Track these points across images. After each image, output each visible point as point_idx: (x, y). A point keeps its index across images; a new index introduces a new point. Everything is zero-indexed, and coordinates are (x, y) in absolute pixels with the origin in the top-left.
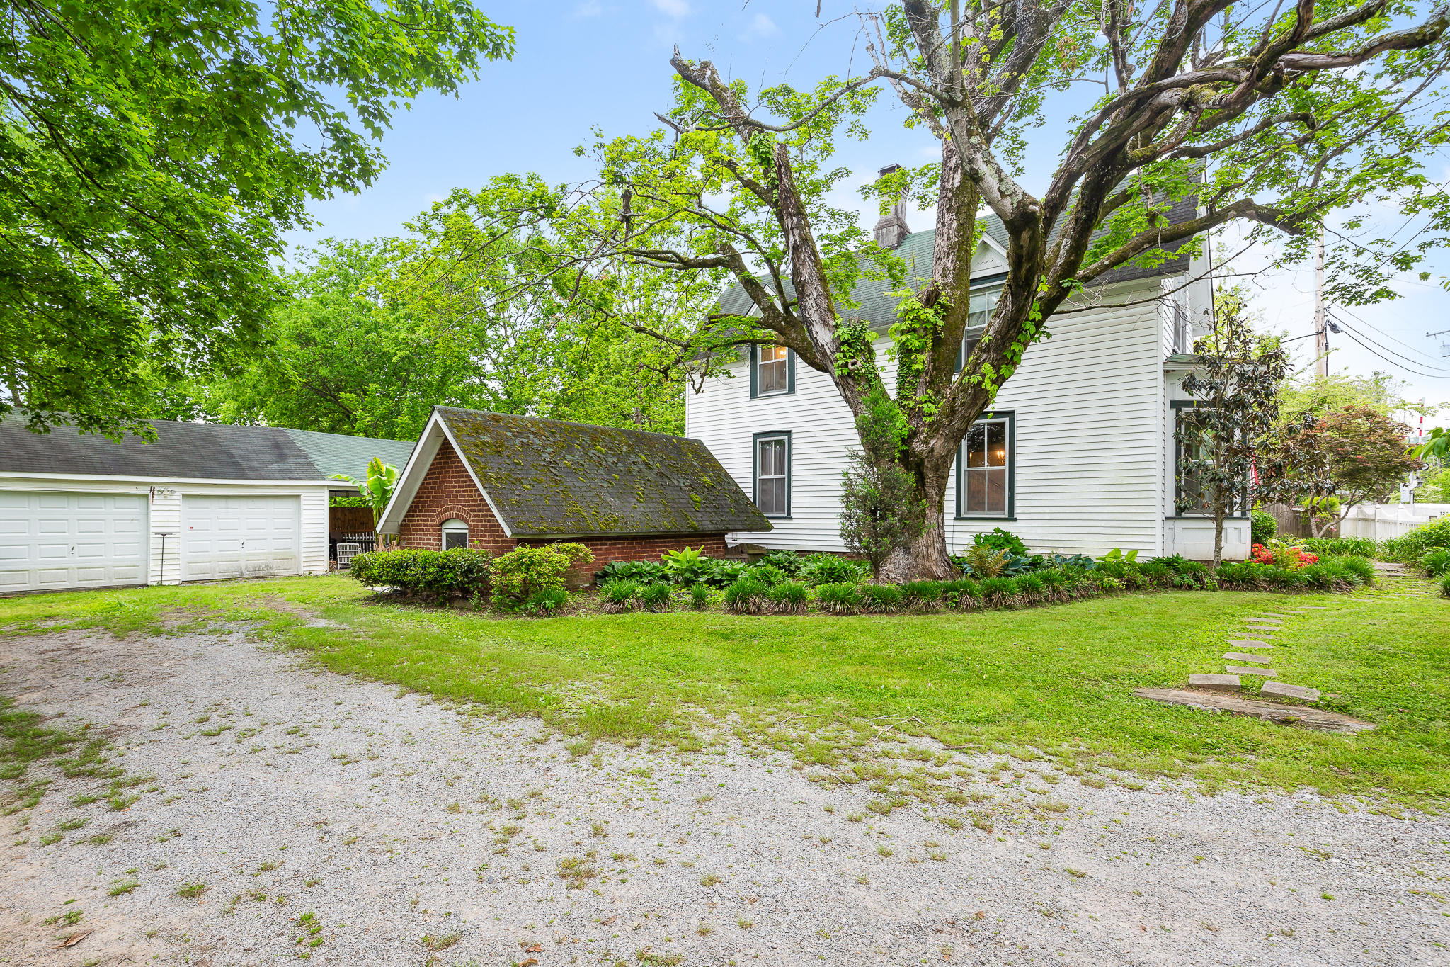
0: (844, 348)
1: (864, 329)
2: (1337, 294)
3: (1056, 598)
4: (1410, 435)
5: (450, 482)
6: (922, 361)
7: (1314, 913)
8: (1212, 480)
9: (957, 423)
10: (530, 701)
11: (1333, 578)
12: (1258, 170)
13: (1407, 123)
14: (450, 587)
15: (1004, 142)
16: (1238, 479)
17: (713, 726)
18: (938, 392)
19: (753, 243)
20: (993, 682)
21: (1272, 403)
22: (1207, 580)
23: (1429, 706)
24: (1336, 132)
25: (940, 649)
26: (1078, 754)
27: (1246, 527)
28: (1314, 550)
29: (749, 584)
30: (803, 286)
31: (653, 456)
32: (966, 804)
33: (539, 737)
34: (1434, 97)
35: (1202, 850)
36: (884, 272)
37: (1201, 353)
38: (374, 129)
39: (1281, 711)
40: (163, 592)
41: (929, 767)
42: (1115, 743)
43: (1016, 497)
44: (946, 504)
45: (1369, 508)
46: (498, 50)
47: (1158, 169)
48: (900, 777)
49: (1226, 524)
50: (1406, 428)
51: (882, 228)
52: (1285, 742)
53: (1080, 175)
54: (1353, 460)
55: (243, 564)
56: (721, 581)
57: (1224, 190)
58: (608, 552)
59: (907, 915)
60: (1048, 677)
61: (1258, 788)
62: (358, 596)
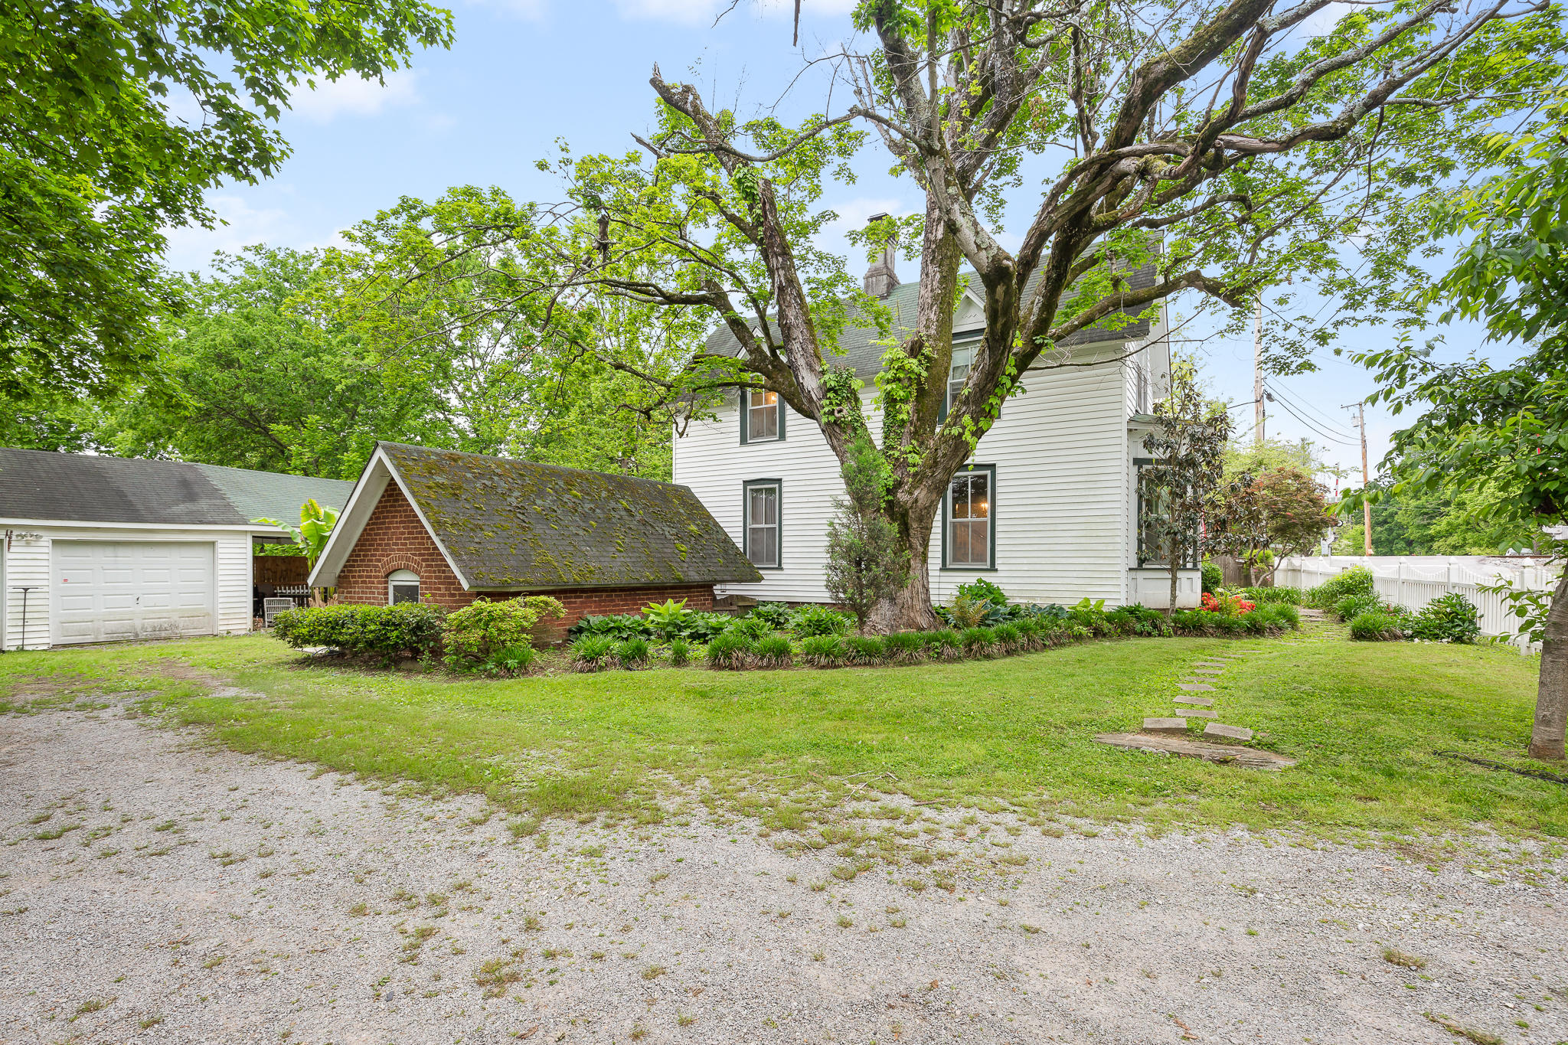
0: (831, 395)
1: (850, 376)
2: (1270, 365)
3: (1033, 646)
4: (1327, 494)
5: (396, 526)
6: (906, 412)
7: (1240, 950)
8: (1168, 533)
9: (939, 474)
10: (474, 775)
11: (1267, 624)
12: (1206, 245)
13: (1325, 213)
14: (395, 646)
15: (985, 199)
16: (1190, 533)
17: (679, 794)
18: (923, 443)
19: (739, 282)
20: (967, 733)
21: (1218, 462)
22: (1164, 627)
23: (1339, 741)
24: (1269, 215)
25: (919, 701)
26: (1041, 803)
27: (1197, 577)
28: (1252, 598)
29: (731, 638)
30: (789, 329)
31: (635, 503)
32: (931, 863)
33: (479, 816)
34: (1345, 191)
35: (1146, 895)
36: (870, 320)
37: (1158, 415)
38: (267, 106)
39: (1221, 751)
40: (21, 659)
41: (898, 826)
42: (1076, 790)
43: (997, 548)
44: (930, 555)
45: (1297, 560)
46: (432, 35)
47: (1121, 237)
48: (869, 839)
49: (1180, 574)
50: (1325, 489)
51: (872, 276)
52: (1222, 781)
53: (1050, 234)
54: (1284, 517)
55: (138, 623)
56: (705, 635)
57: (1177, 261)
58: (583, 605)
59: (860, 992)
60: (1018, 727)
61: (1198, 828)
62: (285, 659)
